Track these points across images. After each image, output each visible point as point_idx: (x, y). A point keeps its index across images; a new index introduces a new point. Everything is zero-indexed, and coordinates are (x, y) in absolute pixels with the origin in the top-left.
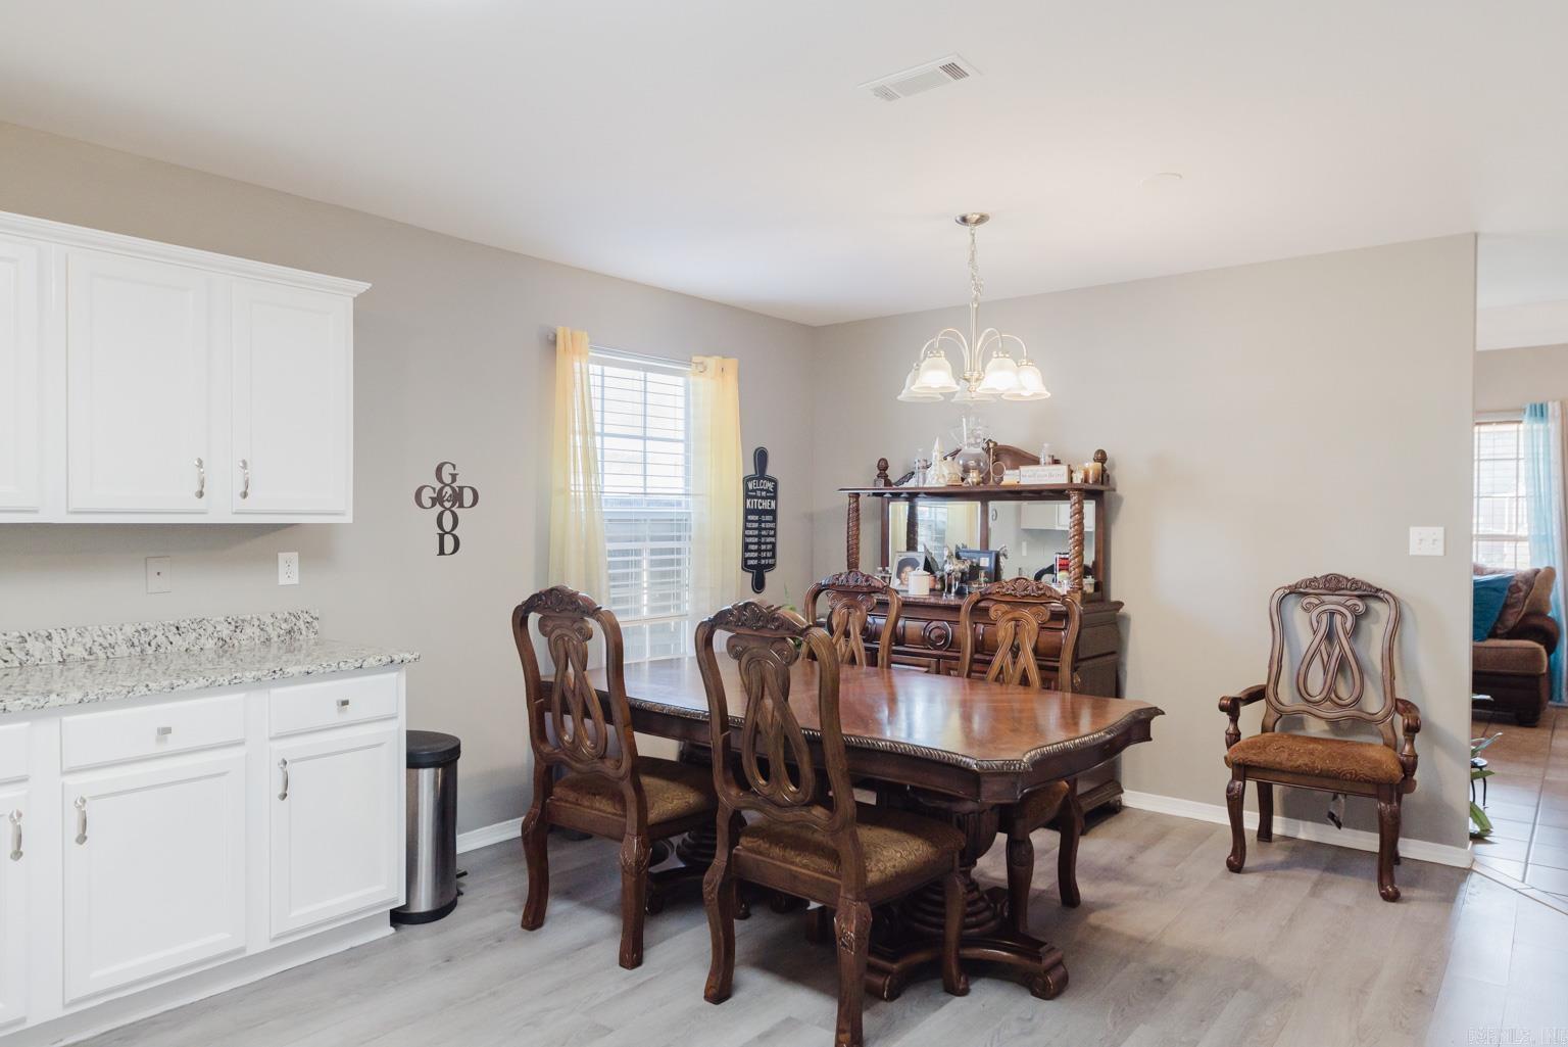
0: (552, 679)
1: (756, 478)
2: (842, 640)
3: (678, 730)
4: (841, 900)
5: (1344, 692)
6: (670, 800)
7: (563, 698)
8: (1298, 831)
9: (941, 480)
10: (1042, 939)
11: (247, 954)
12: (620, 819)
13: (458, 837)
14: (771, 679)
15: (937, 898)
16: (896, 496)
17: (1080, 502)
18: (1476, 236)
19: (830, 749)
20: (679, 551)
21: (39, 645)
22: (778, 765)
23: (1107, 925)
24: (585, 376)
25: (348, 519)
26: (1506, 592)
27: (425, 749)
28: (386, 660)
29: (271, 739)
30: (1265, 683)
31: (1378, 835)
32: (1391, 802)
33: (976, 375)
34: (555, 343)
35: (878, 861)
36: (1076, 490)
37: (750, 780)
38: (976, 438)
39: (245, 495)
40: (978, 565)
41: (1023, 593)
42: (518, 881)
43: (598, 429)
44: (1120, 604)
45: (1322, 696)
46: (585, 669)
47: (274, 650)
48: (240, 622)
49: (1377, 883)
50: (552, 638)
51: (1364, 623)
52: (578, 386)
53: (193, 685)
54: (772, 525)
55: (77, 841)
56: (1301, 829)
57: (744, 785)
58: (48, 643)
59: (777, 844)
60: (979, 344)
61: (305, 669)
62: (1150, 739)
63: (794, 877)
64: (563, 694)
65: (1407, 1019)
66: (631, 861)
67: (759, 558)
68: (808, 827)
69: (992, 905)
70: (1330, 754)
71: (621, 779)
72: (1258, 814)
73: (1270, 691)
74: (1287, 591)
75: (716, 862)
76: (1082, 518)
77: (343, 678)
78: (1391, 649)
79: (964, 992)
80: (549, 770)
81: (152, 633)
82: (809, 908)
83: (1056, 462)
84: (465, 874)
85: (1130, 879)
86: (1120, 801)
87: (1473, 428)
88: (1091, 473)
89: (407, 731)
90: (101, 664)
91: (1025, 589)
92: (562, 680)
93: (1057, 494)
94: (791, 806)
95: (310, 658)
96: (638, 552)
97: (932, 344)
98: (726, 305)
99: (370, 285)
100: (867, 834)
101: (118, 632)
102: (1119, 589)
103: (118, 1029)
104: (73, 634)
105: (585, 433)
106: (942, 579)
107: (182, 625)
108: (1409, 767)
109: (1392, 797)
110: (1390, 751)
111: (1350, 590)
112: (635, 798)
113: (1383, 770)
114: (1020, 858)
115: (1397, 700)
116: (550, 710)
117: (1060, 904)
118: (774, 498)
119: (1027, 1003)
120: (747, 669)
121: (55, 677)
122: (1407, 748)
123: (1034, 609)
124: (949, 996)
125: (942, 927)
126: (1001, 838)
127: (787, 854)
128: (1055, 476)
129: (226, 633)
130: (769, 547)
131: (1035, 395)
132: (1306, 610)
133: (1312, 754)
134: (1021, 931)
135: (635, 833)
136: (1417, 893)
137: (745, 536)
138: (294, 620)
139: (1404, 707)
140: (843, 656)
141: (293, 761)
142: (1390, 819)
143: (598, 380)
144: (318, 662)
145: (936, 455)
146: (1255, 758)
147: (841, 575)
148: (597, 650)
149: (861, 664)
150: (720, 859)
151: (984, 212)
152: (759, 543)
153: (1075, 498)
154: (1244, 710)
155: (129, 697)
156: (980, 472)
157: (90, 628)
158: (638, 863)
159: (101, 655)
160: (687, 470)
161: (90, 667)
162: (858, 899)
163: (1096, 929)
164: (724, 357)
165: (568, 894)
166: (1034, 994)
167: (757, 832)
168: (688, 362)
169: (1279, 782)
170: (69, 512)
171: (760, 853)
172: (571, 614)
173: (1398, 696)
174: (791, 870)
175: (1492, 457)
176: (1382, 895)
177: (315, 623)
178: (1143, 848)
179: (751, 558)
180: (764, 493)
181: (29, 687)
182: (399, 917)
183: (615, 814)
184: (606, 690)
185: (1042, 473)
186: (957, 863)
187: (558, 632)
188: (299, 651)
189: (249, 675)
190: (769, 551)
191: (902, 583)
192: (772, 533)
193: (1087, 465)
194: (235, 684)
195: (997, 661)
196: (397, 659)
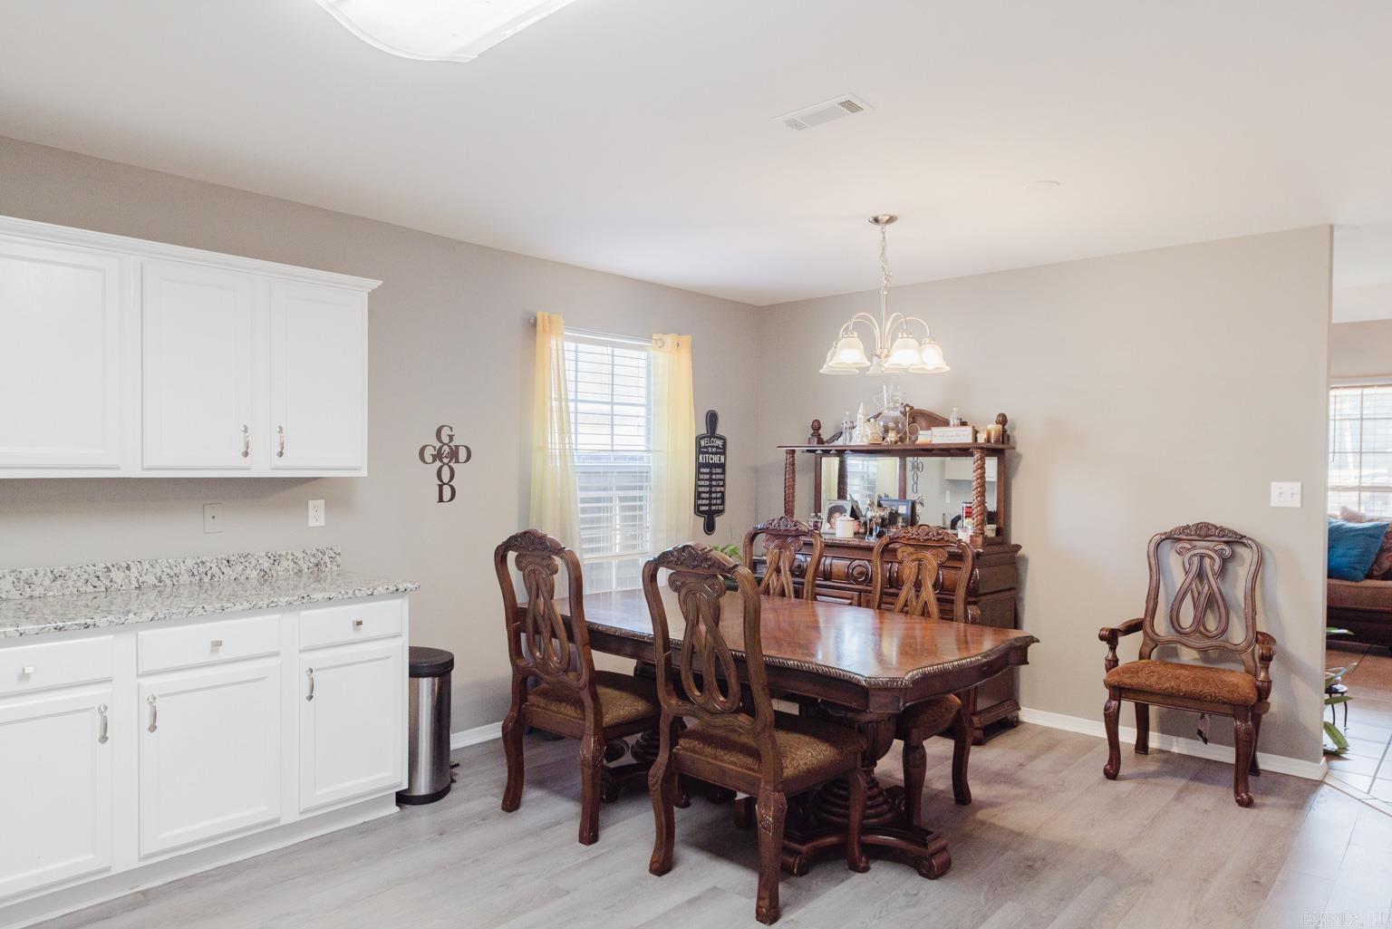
0: (526, 606)
1: (708, 437)
2: (774, 575)
3: (628, 650)
4: (761, 791)
5: (1212, 624)
6: (622, 707)
7: (535, 621)
8: (1171, 745)
9: (865, 439)
10: (929, 829)
11: (281, 824)
12: (581, 722)
13: (452, 736)
14: (704, 608)
15: (844, 793)
16: (826, 453)
17: (982, 459)
18: (1332, 227)
19: (752, 667)
20: (641, 499)
21: (121, 574)
22: (710, 679)
23: (993, 820)
24: (560, 352)
25: (364, 473)
26: (1382, 538)
27: (424, 662)
28: (392, 588)
29: (300, 652)
30: (1143, 616)
31: (1234, 749)
32: (1246, 721)
33: (885, 352)
34: (535, 325)
35: (793, 759)
36: (980, 448)
37: (687, 691)
38: (895, 403)
39: (281, 454)
40: (897, 512)
41: (925, 538)
42: (501, 772)
43: (572, 396)
44: (1018, 547)
45: (1193, 628)
46: (552, 598)
47: (304, 579)
48: (277, 557)
49: (1232, 791)
50: (526, 572)
51: (1230, 566)
52: (555, 361)
53: (239, 607)
54: (721, 477)
55: (149, 729)
56: (1175, 743)
57: (683, 695)
58: (127, 572)
59: (709, 745)
60: (888, 327)
61: (327, 595)
62: (1028, 663)
63: (723, 771)
64: (535, 618)
65: (1241, 903)
66: (589, 756)
67: (710, 505)
68: (735, 731)
69: (890, 800)
70: (1193, 678)
71: (581, 689)
72: (1135, 730)
73: (1147, 624)
74: (1164, 537)
75: (659, 759)
76: (984, 473)
77: (357, 603)
78: (1253, 589)
79: (865, 870)
80: (524, 681)
81: (208, 565)
82: (736, 799)
83: (964, 424)
84: (458, 765)
85: (1018, 783)
86: (1017, 717)
87: (1328, 393)
88: (993, 433)
89: (411, 648)
90: (168, 590)
91: (927, 534)
92: (534, 609)
93: (963, 451)
94: (722, 713)
95: (334, 586)
96: (610, 499)
97: (847, 328)
98: (681, 290)
99: (381, 282)
100: (784, 738)
101: (182, 564)
102: (1019, 533)
103: (181, 879)
104: (146, 566)
105: (560, 399)
106: (865, 523)
107: (232, 558)
108: (1263, 692)
109: (1247, 716)
110: (1250, 677)
111: (1218, 536)
112: (592, 706)
113: (1239, 693)
114: (914, 761)
115: (1257, 633)
116: (525, 632)
117: (953, 802)
118: (724, 453)
119: (914, 882)
120: (685, 601)
121: (133, 600)
122: (1262, 674)
123: (935, 551)
124: (852, 872)
125: (847, 816)
126: (898, 745)
127: (717, 753)
128: (962, 436)
129: (266, 564)
130: (719, 495)
131: (936, 368)
132: (1179, 553)
133: (1178, 678)
134: (915, 823)
135: (592, 733)
136: (1270, 800)
137: (697, 486)
138: (320, 555)
139: (1264, 639)
140: (774, 589)
141: (318, 670)
142: (1245, 736)
143: (572, 355)
144: (339, 590)
145: (860, 417)
146: (1128, 681)
147: (774, 520)
148: (561, 583)
149: (790, 597)
150: (663, 757)
151: (892, 214)
152: (710, 492)
153: (977, 455)
154: (1122, 640)
155: (189, 617)
156: (898, 433)
157: (159, 561)
158: (594, 758)
159: (169, 582)
160: (648, 430)
161: (159, 591)
162: (776, 790)
163: (983, 823)
164: (679, 335)
165: (541, 784)
166: (921, 874)
167: (693, 735)
168: (650, 338)
169: (1154, 703)
170: (143, 469)
171: (696, 752)
172: (540, 553)
173: (1258, 630)
174: (720, 766)
175: (1373, 417)
176: (1237, 801)
177: (338, 557)
178: (1032, 758)
179: (704, 505)
180: (714, 450)
181: (113, 608)
182: (403, 799)
183: (576, 718)
184: (569, 615)
185: (951, 434)
186: (859, 763)
187: (531, 567)
188: (325, 581)
189: (283, 600)
190: (719, 498)
191: (831, 527)
192: (721, 483)
193: (989, 427)
194: (272, 607)
195: (903, 594)
196: (401, 588)
